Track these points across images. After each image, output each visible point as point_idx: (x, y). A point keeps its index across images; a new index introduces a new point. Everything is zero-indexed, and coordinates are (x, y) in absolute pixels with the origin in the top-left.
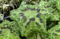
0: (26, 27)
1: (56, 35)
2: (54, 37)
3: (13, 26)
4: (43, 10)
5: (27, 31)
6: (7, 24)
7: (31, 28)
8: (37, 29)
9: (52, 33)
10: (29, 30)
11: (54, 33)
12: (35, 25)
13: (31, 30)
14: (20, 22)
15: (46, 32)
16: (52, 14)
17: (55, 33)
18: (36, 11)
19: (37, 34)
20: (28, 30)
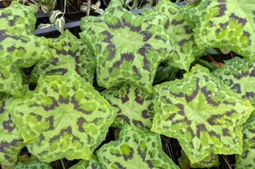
0: (110, 70)
1: (169, 101)
2: (163, 104)
3: (82, 52)
4: (158, 37)
5: (111, 80)
6: (70, 45)
7: (121, 76)
8: (133, 80)
9: (161, 95)
10: (115, 79)
11: (165, 97)
12: (131, 72)
13: (120, 79)
14: (101, 55)
15: (150, 90)
16: (178, 48)
17: (168, 97)
18: (142, 37)
19: (129, 86)
20: (113, 77)
